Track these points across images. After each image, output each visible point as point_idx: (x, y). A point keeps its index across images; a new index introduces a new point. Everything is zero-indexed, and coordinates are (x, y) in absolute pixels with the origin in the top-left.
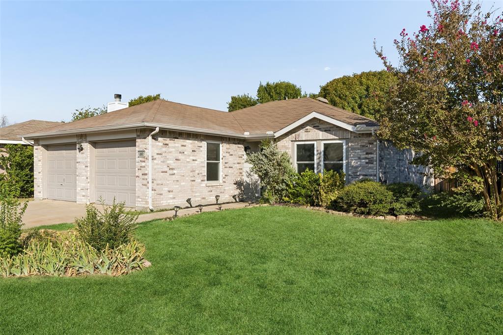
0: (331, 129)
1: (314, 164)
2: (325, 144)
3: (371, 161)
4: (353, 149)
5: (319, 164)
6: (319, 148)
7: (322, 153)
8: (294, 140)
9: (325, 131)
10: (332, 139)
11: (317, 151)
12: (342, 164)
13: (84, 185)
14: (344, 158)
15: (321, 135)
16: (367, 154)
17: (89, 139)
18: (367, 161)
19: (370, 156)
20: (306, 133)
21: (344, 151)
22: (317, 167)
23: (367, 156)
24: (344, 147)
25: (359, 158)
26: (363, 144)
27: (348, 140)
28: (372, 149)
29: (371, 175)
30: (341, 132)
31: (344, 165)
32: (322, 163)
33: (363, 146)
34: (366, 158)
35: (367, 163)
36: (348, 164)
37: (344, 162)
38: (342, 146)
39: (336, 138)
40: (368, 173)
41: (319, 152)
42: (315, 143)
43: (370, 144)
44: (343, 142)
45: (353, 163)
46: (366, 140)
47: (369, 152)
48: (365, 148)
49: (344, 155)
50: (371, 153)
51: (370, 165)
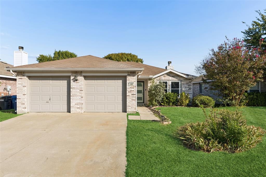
0: (175, 76)
1: (167, 90)
2: (171, 82)
3: (190, 89)
4: (183, 84)
5: (169, 90)
6: (169, 83)
7: (171, 85)
8: (159, 80)
9: (172, 77)
10: (175, 80)
11: (168, 84)
12: (179, 90)
13: (79, 101)
14: (180, 88)
15: (171, 78)
16: (189, 86)
17: (84, 74)
18: (189, 88)
19: (190, 87)
20: (164, 77)
21: (180, 85)
22: (168, 91)
23: (188, 87)
24: (180, 83)
25: (186, 88)
26: (187, 82)
27: (181, 81)
28: (190, 84)
29: (190, 94)
30: (179, 78)
31: (180, 90)
32: (171, 89)
33: (187, 83)
34: (188, 88)
35: (188, 89)
36: (181, 90)
37: (180, 89)
38: (179, 83)
39: (177, 80)
40: (189, 93)
41: (169, 85)
42: (167, 81)
43: (190, 82)
44: (179, 81)
45: (183, 89)
46: (188, 81)
47: (189, 85)
48: (188, 84)
49: (180, 86)
50: (190, 86)
51: (190, 90)
